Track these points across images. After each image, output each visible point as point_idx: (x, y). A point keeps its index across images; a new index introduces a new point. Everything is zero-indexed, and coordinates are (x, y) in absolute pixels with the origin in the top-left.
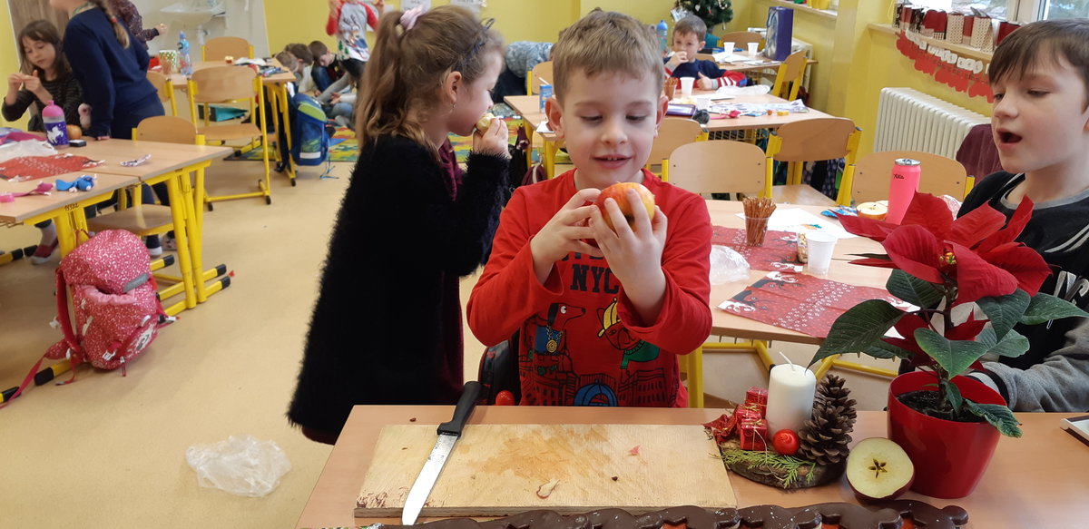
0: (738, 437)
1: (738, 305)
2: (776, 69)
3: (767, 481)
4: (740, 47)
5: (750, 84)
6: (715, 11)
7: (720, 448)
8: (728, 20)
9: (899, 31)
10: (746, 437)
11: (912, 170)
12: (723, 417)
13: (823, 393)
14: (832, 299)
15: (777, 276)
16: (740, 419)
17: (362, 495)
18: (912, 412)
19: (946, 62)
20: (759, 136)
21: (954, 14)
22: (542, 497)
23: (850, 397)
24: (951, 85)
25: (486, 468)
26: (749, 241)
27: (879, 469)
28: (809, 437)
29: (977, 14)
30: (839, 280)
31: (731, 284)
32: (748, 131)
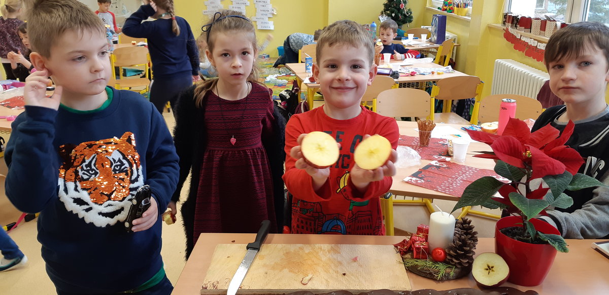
0: (412, 251)
1: (414, 179)
2: (437, 48)
3: (428, 276)
4: (417, 37)
5: (422, 57)
6: (403, 17)
7: (403, 258)
8: (411, 21)
9: (505, 28)
10: (417, 252)
11: (512, 105)
12: (404, 241)
13: (460, 228)
14: (466, 176)
15: (436, 163)
16: (414, 242)
17: (205, 282)
18: (509, 238)
19: (531, 45)
20: (427, 86)
21: (536, 19)
22: (304, 284)
23: (474, 230)
24: (534, 58)
25: (273, 268)
26: (420, 144)
27: (490, 269)
28: (451, 252)
29: (549, 19)
30: (471, 166)
31: (410, 167)
32: (421, 83)
